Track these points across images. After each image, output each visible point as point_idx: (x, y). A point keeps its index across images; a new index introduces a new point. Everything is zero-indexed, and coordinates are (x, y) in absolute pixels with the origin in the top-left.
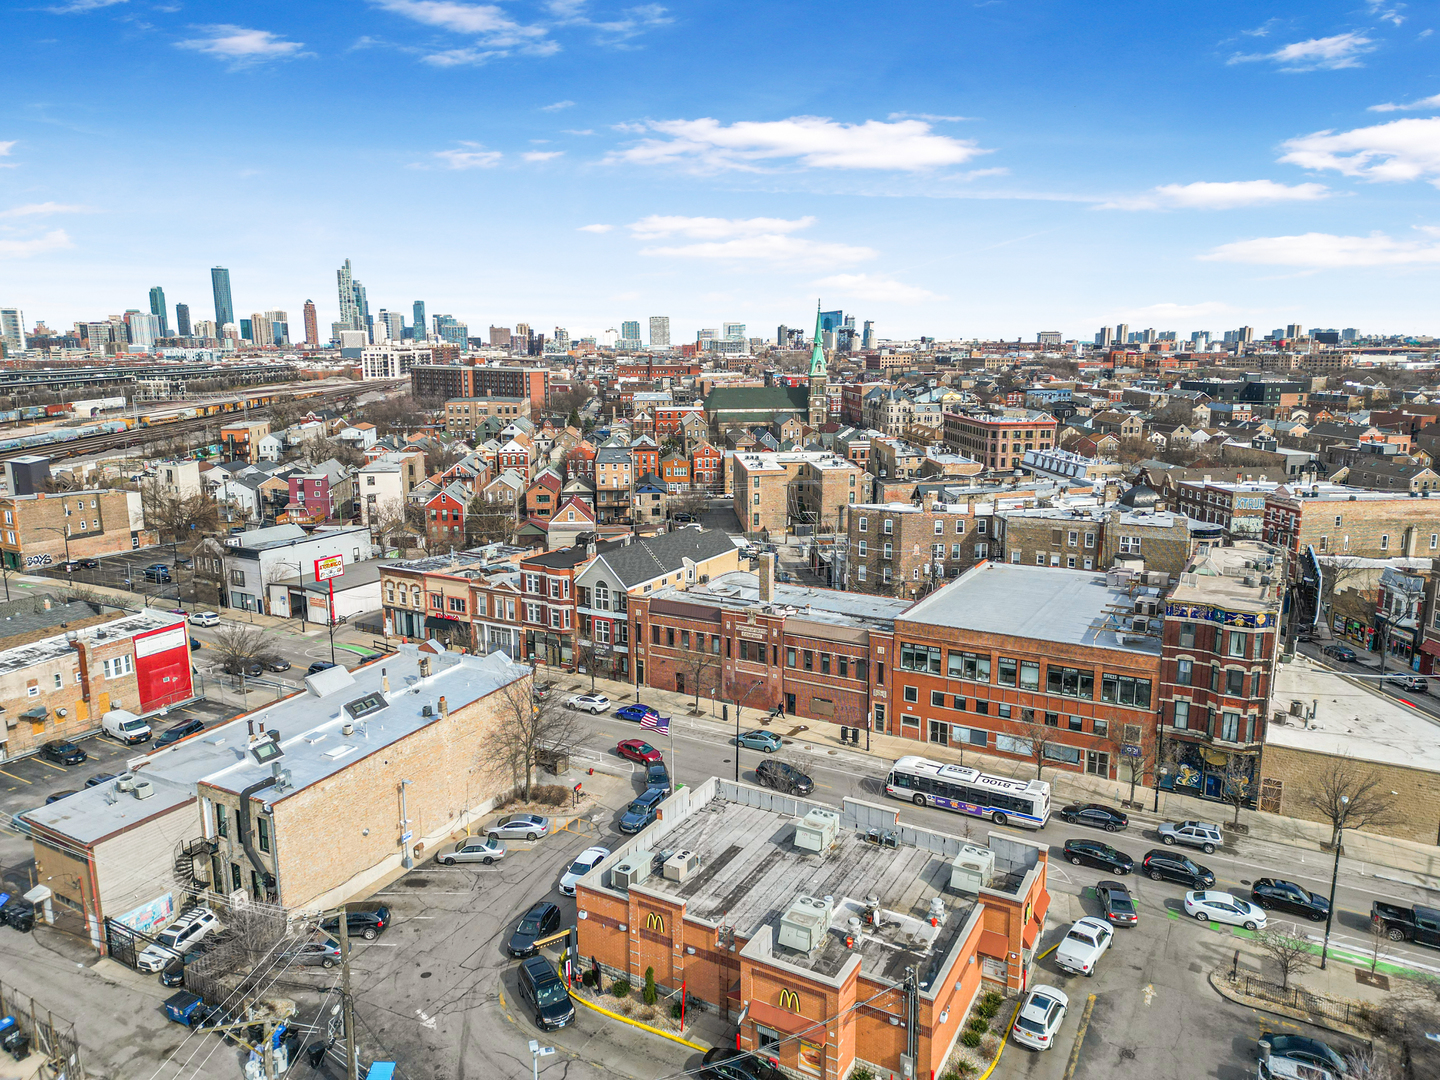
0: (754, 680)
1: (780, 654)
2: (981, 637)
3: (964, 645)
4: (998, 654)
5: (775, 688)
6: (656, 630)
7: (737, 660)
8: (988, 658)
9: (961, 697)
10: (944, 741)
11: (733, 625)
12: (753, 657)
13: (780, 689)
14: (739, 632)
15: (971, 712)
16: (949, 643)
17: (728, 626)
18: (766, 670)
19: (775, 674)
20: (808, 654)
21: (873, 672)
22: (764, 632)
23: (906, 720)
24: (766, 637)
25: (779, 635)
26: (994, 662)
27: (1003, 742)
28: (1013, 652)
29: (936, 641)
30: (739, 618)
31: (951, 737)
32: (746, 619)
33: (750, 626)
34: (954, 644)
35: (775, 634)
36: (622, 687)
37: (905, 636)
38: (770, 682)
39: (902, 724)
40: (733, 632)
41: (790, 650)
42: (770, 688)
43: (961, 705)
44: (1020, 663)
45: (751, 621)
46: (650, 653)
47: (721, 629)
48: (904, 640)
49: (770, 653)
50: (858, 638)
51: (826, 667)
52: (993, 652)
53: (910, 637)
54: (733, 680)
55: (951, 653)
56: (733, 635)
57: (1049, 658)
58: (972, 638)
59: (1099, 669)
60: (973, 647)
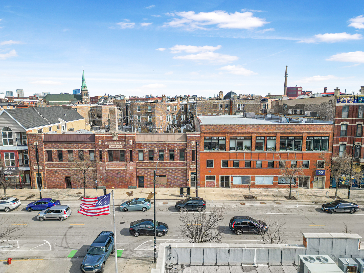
0: (118, 172)
1: (134, 155)
2: (247, 128)
3: (238, 133)
4: (255, 135)
5: (132, 175)
6: (49, 153)
7: (106, 163)
8: (251, 138)
9: (236, 161)
10: (227, 185)
11: (103, 142)
12: (117, 159)
13: (135, 175)
14: (107, 146)
15: (242, 167)
16: (231, 133)
17: (100, 143)
18: (126, 165)
19: (131, 166)
20: (151, 152)
21: (189, 156)
22: (124, 143)
23: (208, 178)
24: (125, 146)
25: (133, 144)
26: (254, 139)
27: (259, 180)
28: (263, 133)
29: (223, 133)
30: (107, 138)
31: (232, 183)
32: (112, 137)
33: (115, 141)
34: (233, 133)
35: (131, 143)
36: (27, 192)
37: (206, 133)
38: (129, 172)
39: (206, 181)
40: (103, 146)
41: (140, 151)
42: (128, 176)
43: (237, 165)
44: (266, 139)
45: (115, 138)
46: (46, 168)
47: (95, 146)
48: (206, 135)
49: (128, 155)
50: (180, 138)
51: (162, 157)
52: (253, 135)
53: (209, 133)
54: (105, 175)
55: (231, 139)
56: (103, 148)
57: (281, 133)
58: (242, 129)
59: (305, 135)
60: (243, 134)
